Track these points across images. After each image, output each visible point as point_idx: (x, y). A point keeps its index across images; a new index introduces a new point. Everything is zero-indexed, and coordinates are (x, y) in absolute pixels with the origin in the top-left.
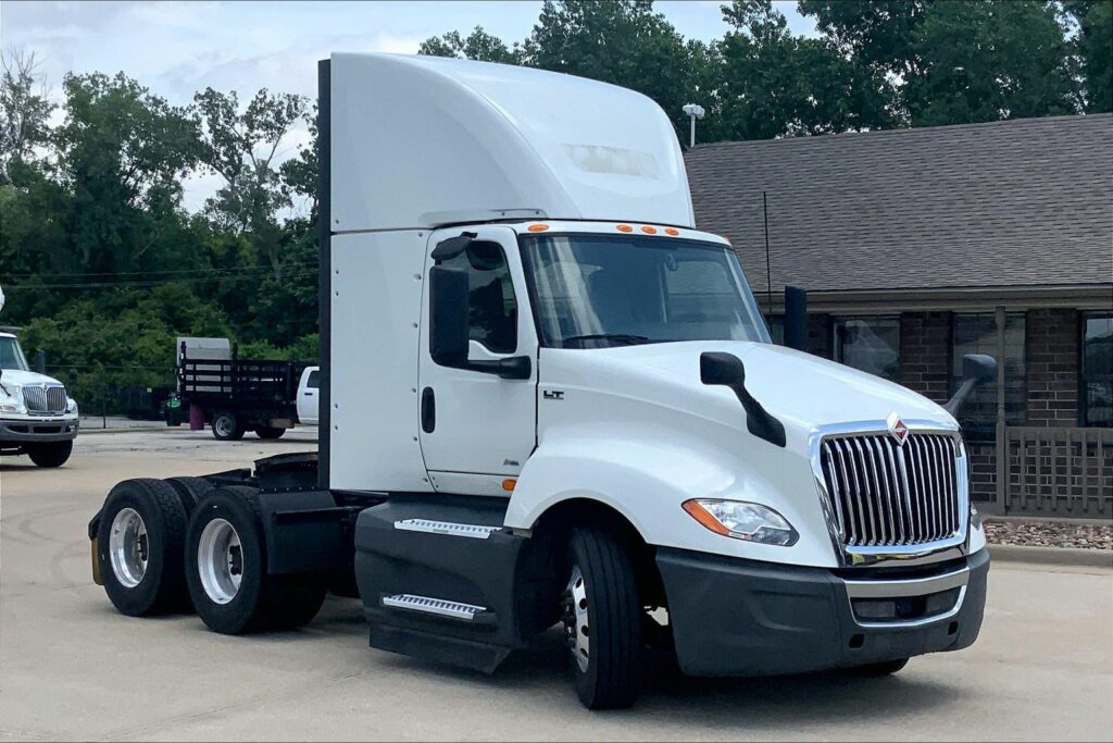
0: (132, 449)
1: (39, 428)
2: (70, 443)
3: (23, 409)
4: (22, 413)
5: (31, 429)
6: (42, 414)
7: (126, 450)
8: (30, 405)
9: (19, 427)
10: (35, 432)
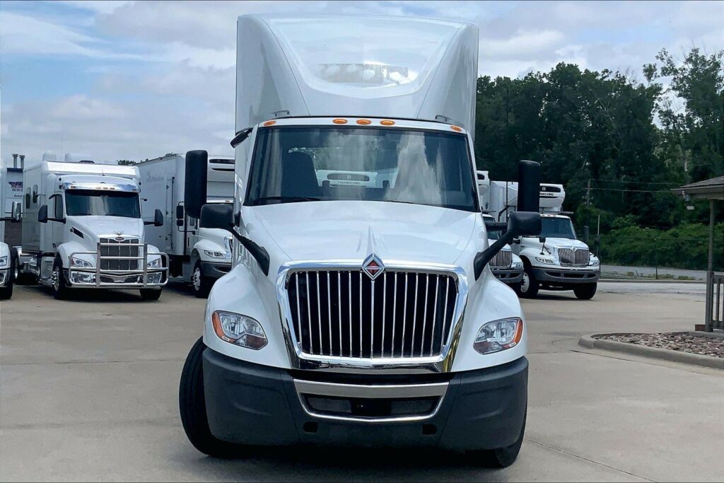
0: (678, 293)
1: (568, 274)
2: (595, 285)
3: (558, 262)
4: (557, 265)
5: (562, 274)
6: (571, 266)
7: (675, 293)
8: (563, 260)
9: (556, 273)
10: (565, 276)
